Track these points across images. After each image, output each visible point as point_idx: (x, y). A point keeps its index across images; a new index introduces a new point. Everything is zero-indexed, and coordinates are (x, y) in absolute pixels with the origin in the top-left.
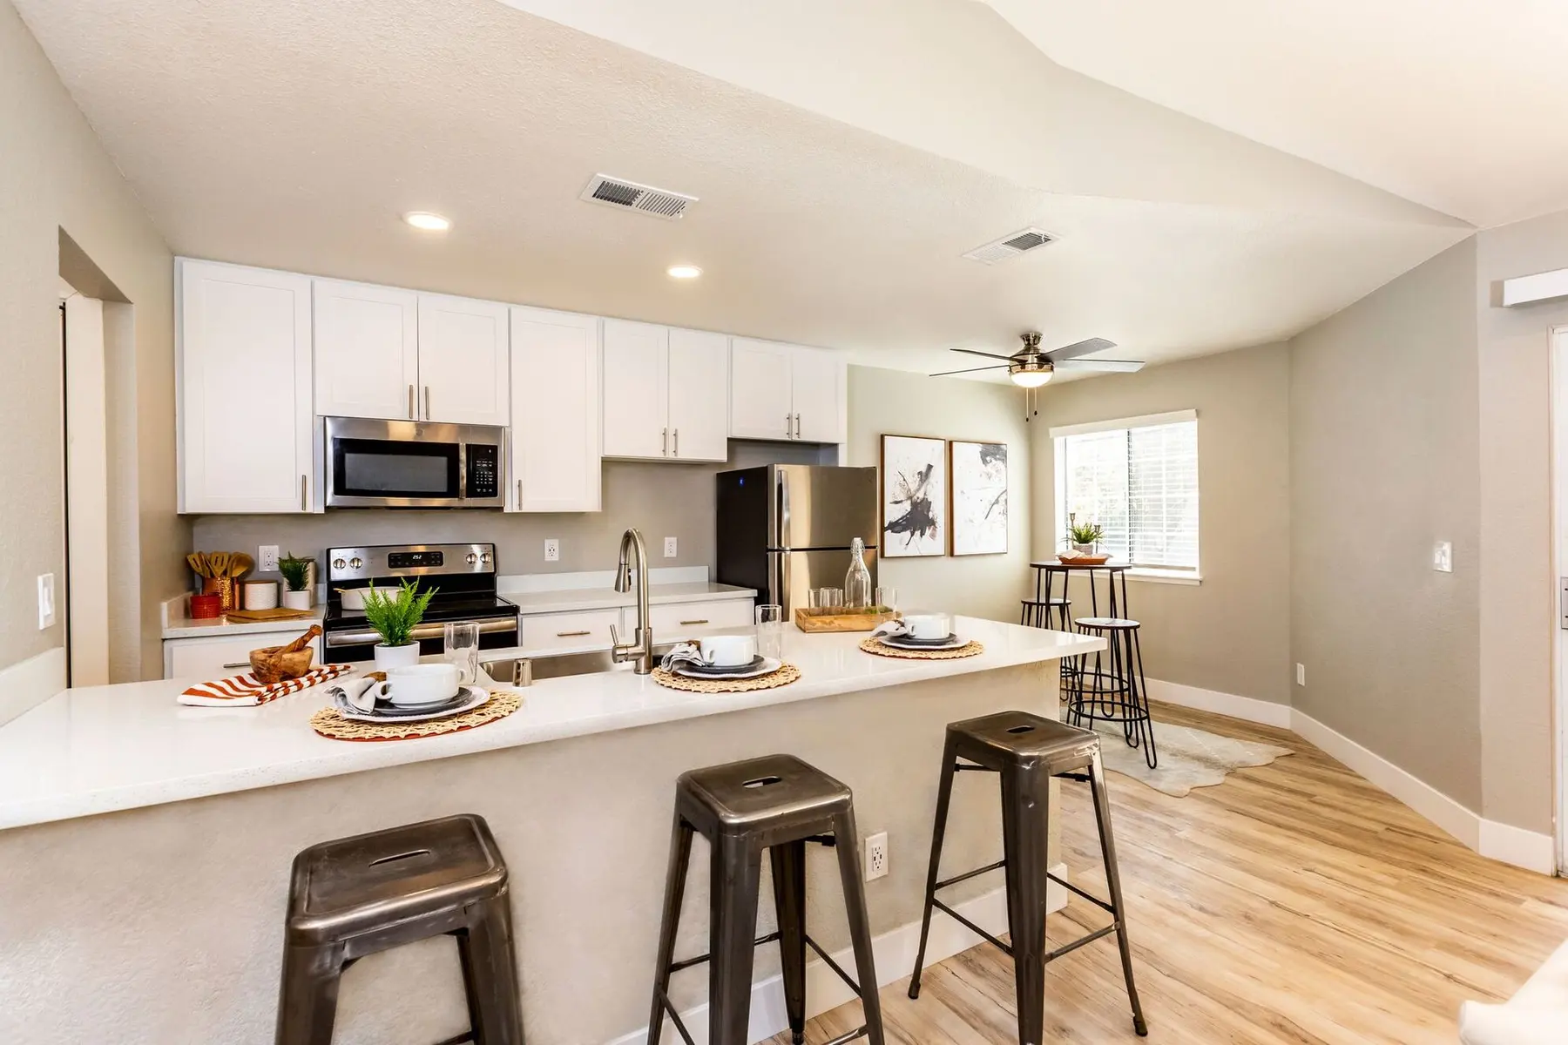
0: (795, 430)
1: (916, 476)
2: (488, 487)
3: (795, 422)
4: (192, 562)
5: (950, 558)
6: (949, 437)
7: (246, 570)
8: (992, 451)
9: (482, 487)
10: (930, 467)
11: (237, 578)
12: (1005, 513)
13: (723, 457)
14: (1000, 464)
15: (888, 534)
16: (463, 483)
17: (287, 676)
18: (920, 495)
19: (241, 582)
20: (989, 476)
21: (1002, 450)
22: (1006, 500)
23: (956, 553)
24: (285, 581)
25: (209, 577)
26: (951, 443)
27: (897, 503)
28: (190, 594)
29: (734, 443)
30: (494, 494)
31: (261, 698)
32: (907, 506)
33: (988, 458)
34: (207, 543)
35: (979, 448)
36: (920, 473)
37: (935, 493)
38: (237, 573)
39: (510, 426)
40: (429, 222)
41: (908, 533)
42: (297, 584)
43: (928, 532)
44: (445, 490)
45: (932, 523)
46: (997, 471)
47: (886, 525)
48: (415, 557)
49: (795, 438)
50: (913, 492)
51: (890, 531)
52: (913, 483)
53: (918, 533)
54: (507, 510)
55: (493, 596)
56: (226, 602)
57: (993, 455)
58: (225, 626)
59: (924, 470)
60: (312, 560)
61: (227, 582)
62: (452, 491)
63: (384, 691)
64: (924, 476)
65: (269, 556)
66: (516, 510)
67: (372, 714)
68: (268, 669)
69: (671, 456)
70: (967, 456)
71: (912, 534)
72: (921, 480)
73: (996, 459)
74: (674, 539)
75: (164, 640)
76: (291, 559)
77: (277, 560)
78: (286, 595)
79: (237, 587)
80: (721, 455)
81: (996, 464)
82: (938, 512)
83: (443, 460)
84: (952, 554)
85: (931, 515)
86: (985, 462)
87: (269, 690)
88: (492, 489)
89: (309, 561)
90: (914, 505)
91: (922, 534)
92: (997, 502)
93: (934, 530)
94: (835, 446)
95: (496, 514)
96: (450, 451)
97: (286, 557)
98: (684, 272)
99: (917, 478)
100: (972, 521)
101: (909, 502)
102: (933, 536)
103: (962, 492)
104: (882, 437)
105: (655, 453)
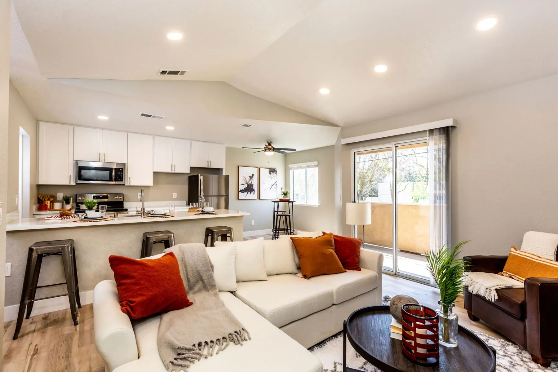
0: (210, 165)
1: (249, 177)
2: (120, 179)
3: (210, 163)
4: (39, 197)
5: (259, 200)
6: (259, 166)
7: (54, 199)
8: (272, 171)
9: (119, 179)
10: (253, 175)
11: (52, 201)
12: (276, 188)
13: (189, 172)
14: (275, 174)
15: (240, 193)
16: (114, 178)
17: (67, 216)
18: (250, 182)
19: (52, 203)
20: (272, 178)
21: (275, 170)
22: (277, 185)
23: (261, 199)
24: (64, 202)
25: (44, 200)
26: (260, 169)
27: (243, 184)
28: (39, 205)
29: (191, 168)
30: (122, 181)
31: (62, 218)
32: (246, 186)
33: (271, 173)
34: (43, 192)
35: (268, 170)
36: (250, 177)
37: (255, 182)
38: (51, 200)
39: (127, 164)
40: (103, 118)
41: (246, 193)
42: (68, 203)
43: (252, 193)
44: (109, 179)
45: (253, 190)
46: (274, 176)
47: (239, 190)
48: (100, 197)
49: (210, 167)
50: (248, 181)
51: (240, 192)
52: (248, 179)
53: (249, 193)
54: (126, 185)
55: (123, 207)
56: (49, 207)
57: (273, 172)
58: (48, 212)
59: (251, 176)
60: (72, 197)
61: (49, 202)
62: (111, 180)
63: (86, 215)
64: (251, 177)
65: (60, 196)
66: (129, 185)
67: (84, 218)
68: (63, 214)
69: (173, 172)
70: (265, 173)
71: (247, 193)
72: (250, 178)
73: (274, 173)
74: (176, 194)
75: (33, 215)
76: (66, 196)
77: (62, 197)
78: (65, 206)
79: (51, 203)
80: (188, 171)
81: (273, 174)
82: (255, 187)
83: (108, 172)
84: (260, 199)
85: (253, 188)
86: (270, 174)
87: (64, 217)
88: (122, 179)
89: (71, 197)
90: (248, 185)
91: (250, 193)
92: (274, 185)
93: (254, 192)
94: (222, 169)
95: (123, 186)
96: (110, 170)
97: (65, 196)
98: (170, 128)
99: (249, 178)
100: (266, 190)
101: (247, 184)
102: (254, 194)
103: (263, 182)
104: (239, 167)
105: (169, 170)
